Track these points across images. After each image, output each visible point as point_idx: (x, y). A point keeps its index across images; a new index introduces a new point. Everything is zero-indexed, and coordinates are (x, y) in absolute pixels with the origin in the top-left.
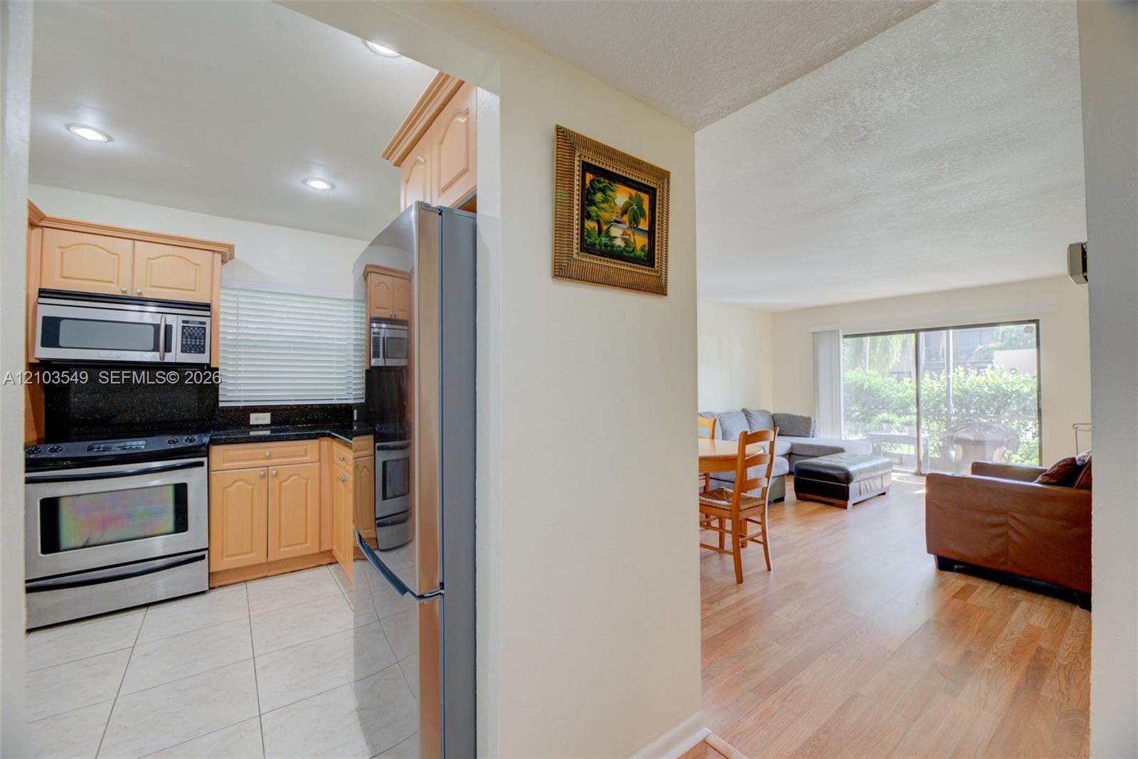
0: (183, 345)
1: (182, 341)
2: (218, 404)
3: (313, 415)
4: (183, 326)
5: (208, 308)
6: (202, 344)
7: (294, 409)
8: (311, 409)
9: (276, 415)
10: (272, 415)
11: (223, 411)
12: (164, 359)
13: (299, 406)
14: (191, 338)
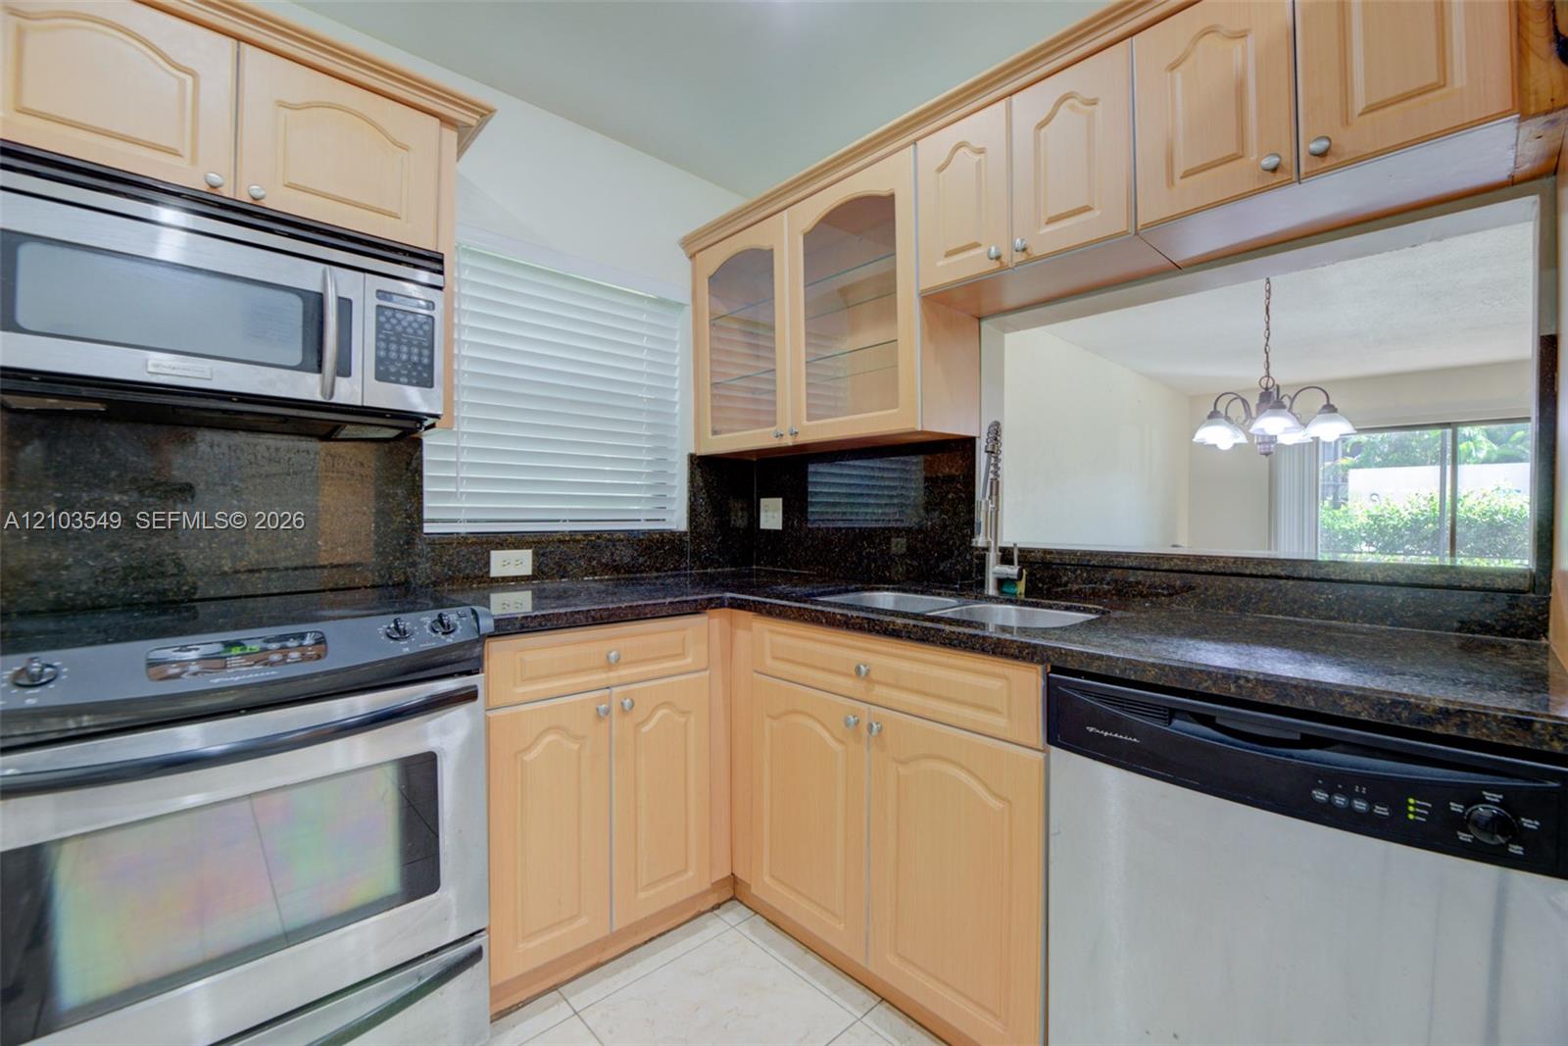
0: (379, 361)
1: (377, 348)
2: (422, 528)
3: (612, 554)
4: (378, 306)
5: (438, 267)
6: (426, 361)
7: (579, 541)
8: (609, 540)
9: (543, 555)
10: (535, 554)
11: (432, 543)
12: (332, 395)
13: (587, 534)
14: (399, 343)
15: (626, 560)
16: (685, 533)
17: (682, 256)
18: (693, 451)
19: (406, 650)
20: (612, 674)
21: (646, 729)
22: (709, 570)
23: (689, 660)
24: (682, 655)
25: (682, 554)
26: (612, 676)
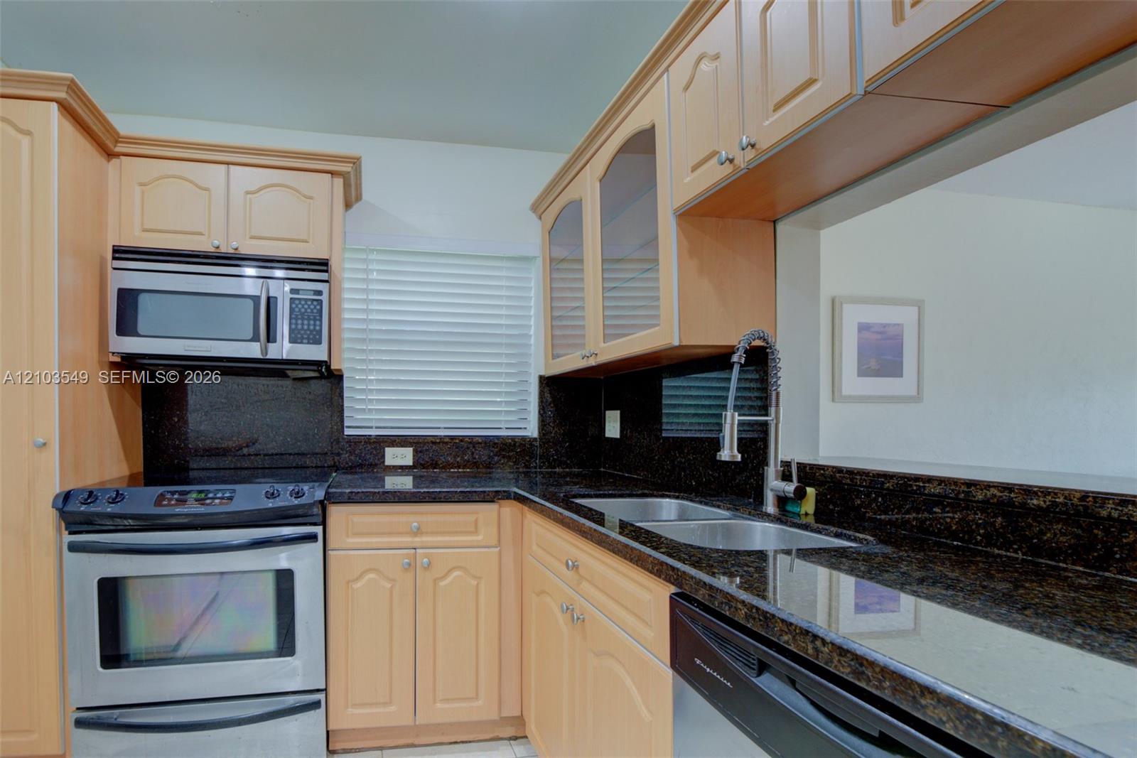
0: (291, 331)
1: (290, 324)
2: (343, 432)
3: (473, 453)
4: (291, 299)
5: (325, 268)
6: (318, 328)
7: (447, 443)
8: (470, 443)
9: (421, 452)
10: (415, 452)
11: (349, 442)
12: (266, 354)
13: (452, 438)
14: (303, 319)
15: (484, 458)
16: (536, 439)
17: (533, 217)
18: (542, 373)
19: (270, 505)
20: (417, 539)
21: (443, 583)
22: (557, 470)
23: (480, 538)
24: (476, 532)
25: (532, 455)
26: (417, 540)
